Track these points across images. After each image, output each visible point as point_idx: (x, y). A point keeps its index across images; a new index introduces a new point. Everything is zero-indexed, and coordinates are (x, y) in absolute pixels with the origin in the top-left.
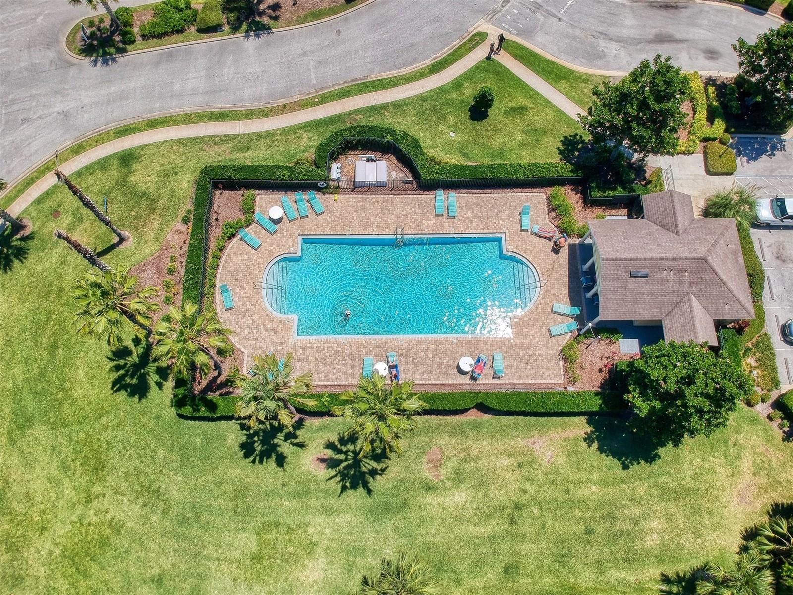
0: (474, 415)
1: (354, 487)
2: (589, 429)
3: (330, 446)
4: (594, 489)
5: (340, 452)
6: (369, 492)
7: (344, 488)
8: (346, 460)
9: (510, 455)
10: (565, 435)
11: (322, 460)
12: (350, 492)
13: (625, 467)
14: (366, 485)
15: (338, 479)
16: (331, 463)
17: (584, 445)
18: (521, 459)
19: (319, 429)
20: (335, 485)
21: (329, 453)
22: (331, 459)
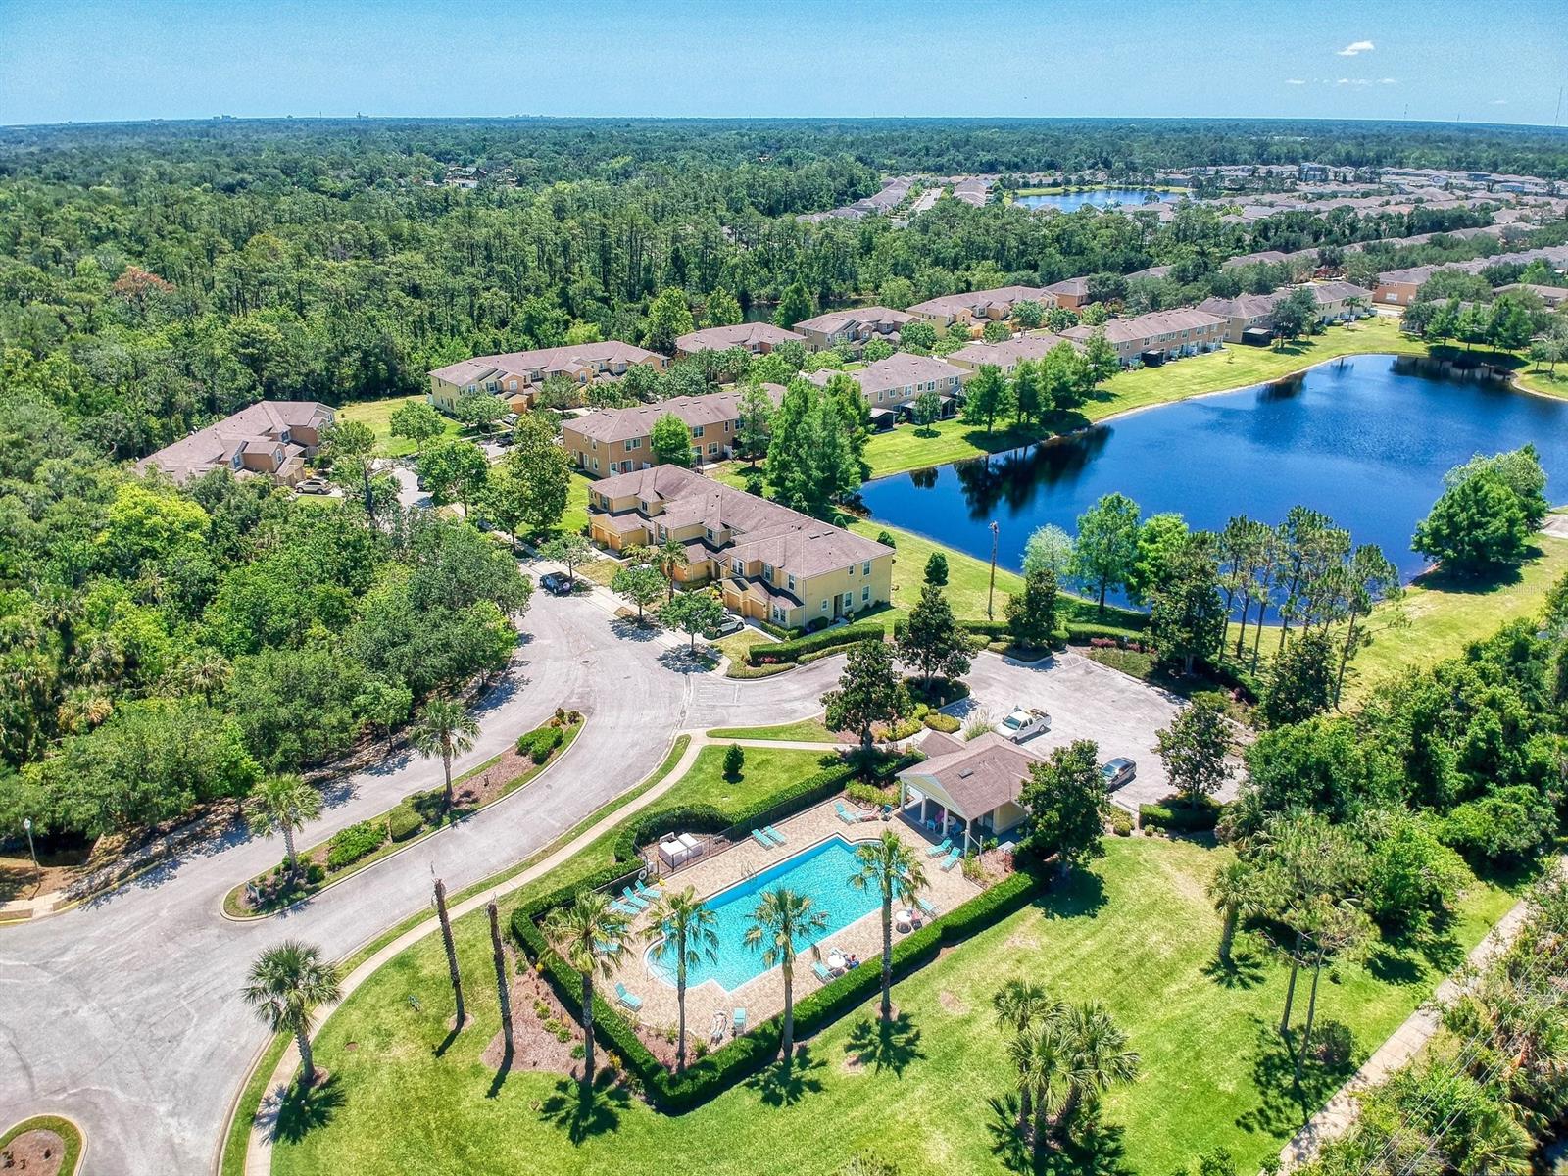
0: (945, 953)
1: (905, 1062)
2: (1042, 910)
3: (849, 1048)
4: (1088, 942)
5: (864, 1046)
6: (922, 1057)
7: (898, 1070)
8: (876, 1047)
9: (1004, 961)
10: (1028, 924)
11: (854, 1063)
12: (907, 1068)
13: (1094, 917)
14: (913, 1054)
15: (885, 1065)
16: (866, 1059)
17: (1049, 921)
18: (1016, 957)
19: (826, 1043)
20: (887, 1072)
21: (855, 1054)
22: (862, 1056)
